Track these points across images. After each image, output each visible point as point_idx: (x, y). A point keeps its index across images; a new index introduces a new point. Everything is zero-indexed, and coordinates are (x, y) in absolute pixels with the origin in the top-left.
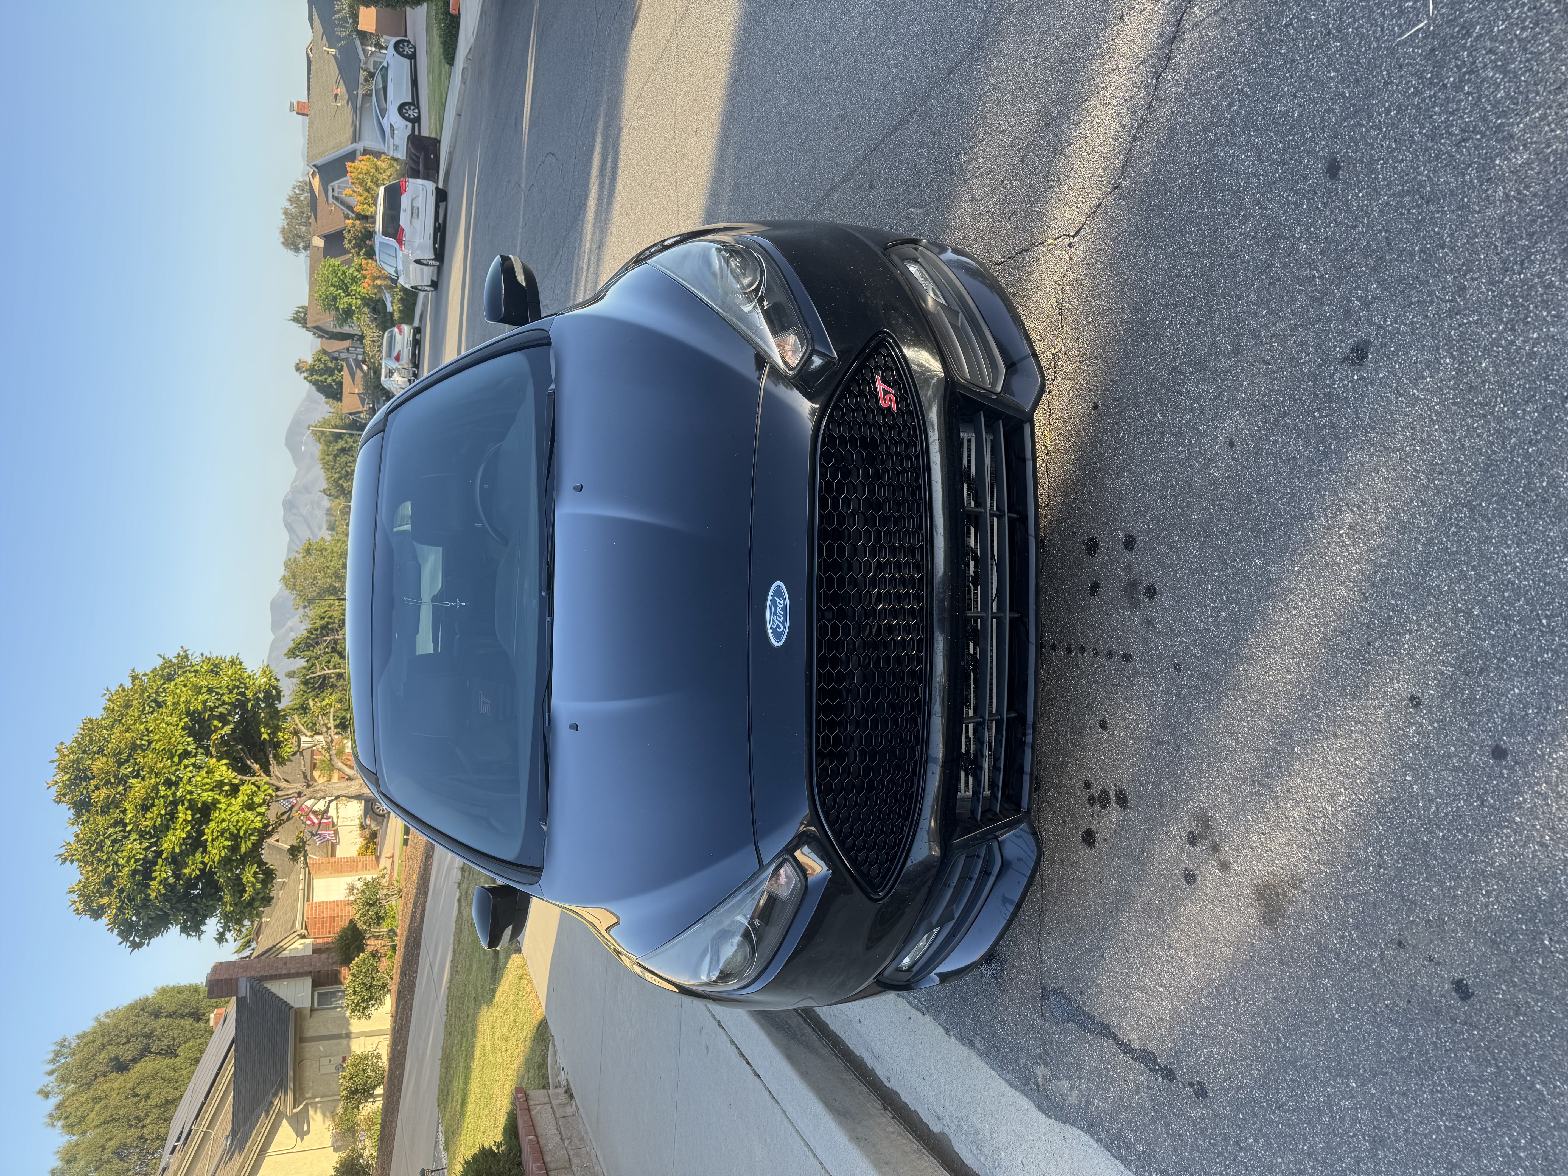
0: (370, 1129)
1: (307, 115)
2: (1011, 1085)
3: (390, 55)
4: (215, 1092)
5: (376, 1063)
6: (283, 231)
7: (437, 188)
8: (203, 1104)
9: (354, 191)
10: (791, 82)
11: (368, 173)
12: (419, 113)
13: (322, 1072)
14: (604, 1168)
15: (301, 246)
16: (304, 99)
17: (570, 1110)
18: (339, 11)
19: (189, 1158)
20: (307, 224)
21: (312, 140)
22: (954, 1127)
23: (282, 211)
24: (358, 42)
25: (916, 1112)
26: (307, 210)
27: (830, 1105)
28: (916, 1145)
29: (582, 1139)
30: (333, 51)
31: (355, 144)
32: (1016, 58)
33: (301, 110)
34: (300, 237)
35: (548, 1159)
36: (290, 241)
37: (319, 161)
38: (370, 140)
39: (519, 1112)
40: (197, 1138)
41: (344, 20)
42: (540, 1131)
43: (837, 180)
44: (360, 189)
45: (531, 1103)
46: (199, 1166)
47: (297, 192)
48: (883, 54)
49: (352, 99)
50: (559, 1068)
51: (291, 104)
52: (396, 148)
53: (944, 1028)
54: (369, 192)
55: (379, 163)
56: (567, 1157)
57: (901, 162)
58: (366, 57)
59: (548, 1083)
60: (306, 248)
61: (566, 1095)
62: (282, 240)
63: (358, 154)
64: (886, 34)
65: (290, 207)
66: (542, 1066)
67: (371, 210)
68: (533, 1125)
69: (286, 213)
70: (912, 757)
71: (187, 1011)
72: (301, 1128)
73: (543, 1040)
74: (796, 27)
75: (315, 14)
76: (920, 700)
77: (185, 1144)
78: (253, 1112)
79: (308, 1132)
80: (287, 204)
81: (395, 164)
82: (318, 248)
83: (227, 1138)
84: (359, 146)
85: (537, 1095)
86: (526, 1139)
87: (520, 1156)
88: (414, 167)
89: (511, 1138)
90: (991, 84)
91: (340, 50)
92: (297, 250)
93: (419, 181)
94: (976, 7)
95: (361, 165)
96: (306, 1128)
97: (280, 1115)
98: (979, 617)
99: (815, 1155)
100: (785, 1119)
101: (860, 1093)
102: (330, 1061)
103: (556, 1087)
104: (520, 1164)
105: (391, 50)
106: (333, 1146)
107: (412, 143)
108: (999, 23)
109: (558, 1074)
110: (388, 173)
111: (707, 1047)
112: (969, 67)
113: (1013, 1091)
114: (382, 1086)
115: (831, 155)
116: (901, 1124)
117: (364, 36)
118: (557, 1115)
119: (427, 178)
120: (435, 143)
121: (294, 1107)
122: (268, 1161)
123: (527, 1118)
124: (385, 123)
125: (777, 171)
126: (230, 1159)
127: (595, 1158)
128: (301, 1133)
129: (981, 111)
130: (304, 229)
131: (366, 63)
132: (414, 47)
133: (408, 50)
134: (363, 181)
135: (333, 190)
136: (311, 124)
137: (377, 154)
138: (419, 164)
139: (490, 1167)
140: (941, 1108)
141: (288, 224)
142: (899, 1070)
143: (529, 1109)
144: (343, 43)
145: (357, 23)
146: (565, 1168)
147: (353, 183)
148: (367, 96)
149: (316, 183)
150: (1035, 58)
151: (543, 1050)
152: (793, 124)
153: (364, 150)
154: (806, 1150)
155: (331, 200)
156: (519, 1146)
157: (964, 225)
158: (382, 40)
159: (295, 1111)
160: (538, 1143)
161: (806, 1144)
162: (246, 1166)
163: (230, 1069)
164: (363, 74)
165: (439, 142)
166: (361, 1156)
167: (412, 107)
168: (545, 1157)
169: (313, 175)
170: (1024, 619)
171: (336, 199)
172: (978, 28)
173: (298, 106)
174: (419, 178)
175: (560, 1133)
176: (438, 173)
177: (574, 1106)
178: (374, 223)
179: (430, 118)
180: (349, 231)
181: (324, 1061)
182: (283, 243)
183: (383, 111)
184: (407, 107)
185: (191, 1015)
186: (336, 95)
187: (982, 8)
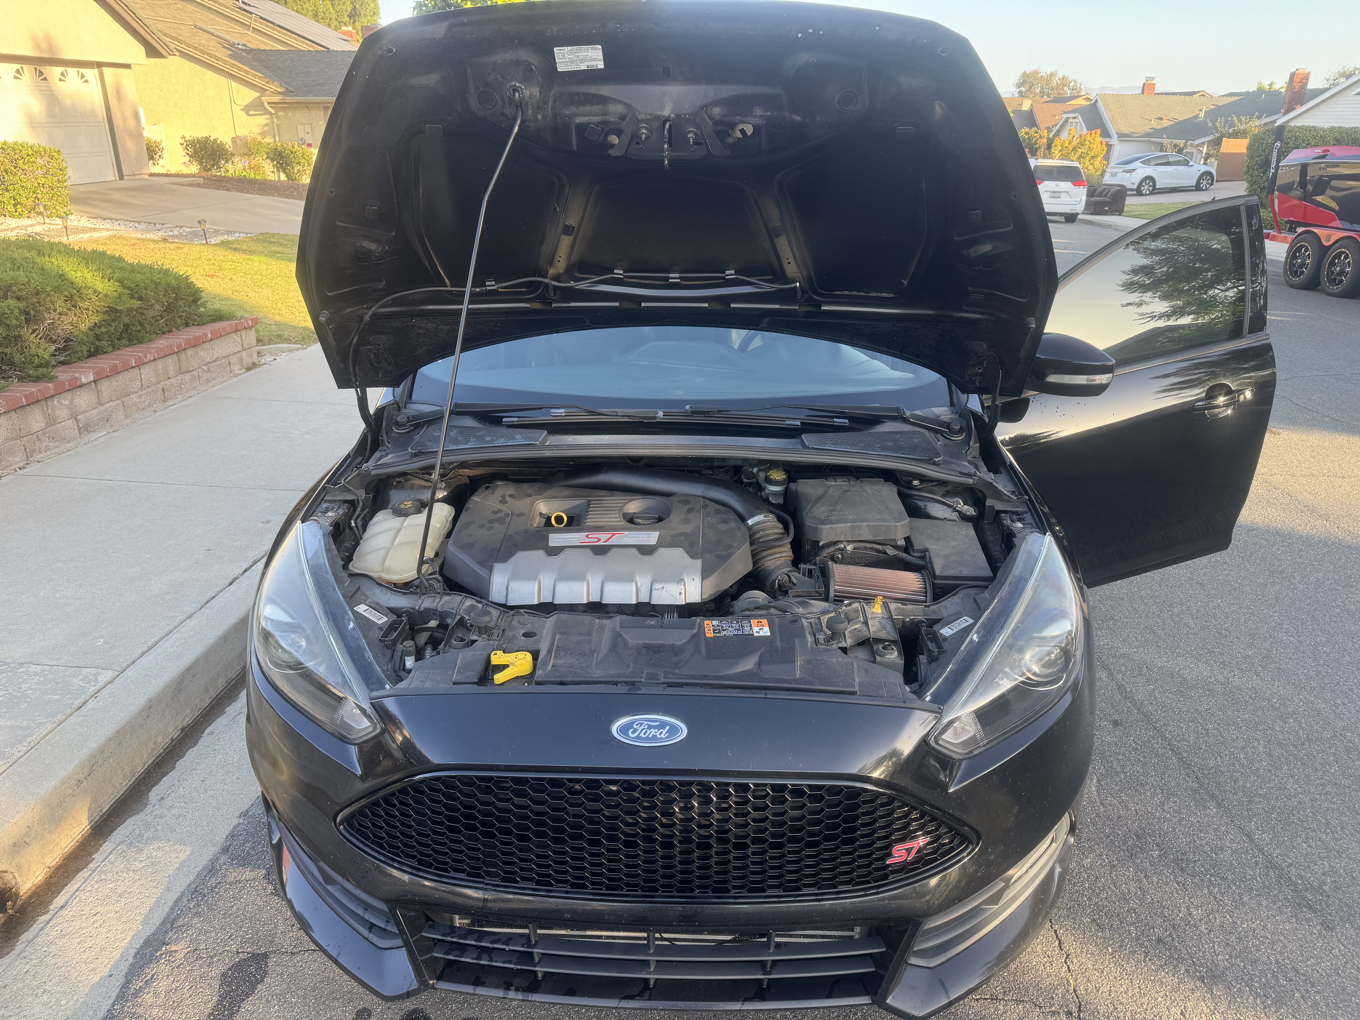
0: (251, 168)
1: (1142, 93)
2: (177, 902)
3: (1198, 167)
4: (284, 34)
5: (305, 174)
6: (1036, 72)
7: (1078, 214)
8: (273, 24)
9: (1074, 137)
10: (1214, 617)
11: (1090, 149)
12: (1146, 195)
13: (299, 127)
14: (179, 405)
15: (1023, 89)
16: (1158, 89)
17: (236, 368)
18: (1240, 121)
19: (228, 12)
20: (1042, 93)
21: (1120, 99)
22: (150, 819)
23: (1054, 70)
24: (1210, 138)
25: (174, 768)
26: (1054, 94)
27: (189, 671)
28: (140, 769)
29: (208, 381)
30: (1202, 115)
31: (1115, 134)
32: (1273, 933)
33: (1147, 88)
34: (1031, 87)
35: (190, 352)
36: (1026, 79)
37: (1100, 104)
38: (1120, 150)
39: (233, 322)
40: (245, 19)
41: (1232, 125)
42: (216, 343)
43: (1119, 677)
44: (1075, 142)
45: (243, 332)
46: (222, 21)
47: (1071, 84)
48: (1258, 740)
49: (1157, 133)
50: (277, 355)
51: (1153, 78)
52: (1114, 175)
53: (247, 811)
54: (1072, 150)
55: (1099, 159)
56: (191, 369)
57: (1144, 764)
58: (1197, 145)
59: (264, 345)
60: (1020, 92)
61: (250, 364)
62: (1028, 72)
63: (1107, 140)
64: (1280, 744)
65: (1057, 79)
66: (281, 339)
67: (1057, 153)
68: (221, 336)
69: (1052, 75)
70: (489, 874)
71: (358, 6)
72: (251, 108)
73: (304, 338)
74: (1273, 624)
75: (1237, 98)
76: (551, 885)
77: (240, 8)
78: (265, 67)
79: (248, 114)
80: (1060, 75)
81: (1099, 173)
82: (1021, 105)
83: (245, 45)
84: (1114, 140)
85: (250, 337)
86: (207, 330)
87: (193, 325)
88: (1097, 192)
89: (210, 316)
90: (1240, 895)
91: (1204, 122)
92: (1019, 85)
93: (1084, 198)
94: (1324, 874)
95: (1097, 141)
96: (251, 113)
97: (262, 90)
98: (648, 942)
99: (143, 654)
100: (185, 616)
101: (201, 700)
102: (308, 133)
103: (258, 353)
104: (187, 325)
105: (1204, 169)
106: (237, 137)
107: (1119, 191)
108: (1310, 907)
109: (271, 354)
110: (1090, 167)
111: (268, 522)
112: (1257, 863)
113: (170, 904)
114: (286, 179)
115: (1145, 670)
116: (165, 750)
117: (1217, 143)
118: (231, 357)
119: (1088, 204)
120: (1119, 211)
121: (269, 103)
122: (224, 80)
123: (228, 330)
124: (1137, 164)
125: (1122, 599)
126: (225, 47)
127: (189, 395)
128: (247, 109)
129: (1210, 880)
130: (1038, 90)
131: (1192, 145)
132: (1207, 189)
133: (1204, 184)
134: (1083, 145)
135: (1074, 118)
136: (1134, 96)
137: (1107, 157)
138: (1100, 197)
139: (183, 299)
140: (170, 803)
141: (1042, 76)
142: (217, 747)
143: (236, 331)
144: (1210, 125)
145: (1229, 137)
146: (180, 369)
147: (1081, 136)
148: (1162, 148)
149: (1081, 102)
150: (1277, 962)
151: (294, 338)
152: (1172, 620)
153: (1111, 145)
154: (149, 644)
155: (1065, 116)
156: (203, 324)
157: (1083, 853)
158: (1213, 160)
159: (266, 104)
160: (204, 342)
161: (156, 644)
162: (220, 63)
163: (304, 46)
164: (1181, 143)
165: (1120, 215)
166: (227, 162)
167: (1151, 189)
168: (191, 349)
169: (1088, 99)
170: (647, 994)
171: (1066, 121)
172: (1301, 878)
173: (1151, 84)
174: (1087, 196)
175: (214, 361)
176: (1092, 214)
177: (239, 372)
178: (1045, 157)
179: (1142, 205)
180: (1036, 132)
181: (308, 128)
182: (1025, 73)
183: (1147, 162)
184: (1151, 184)
185: (354, 9)
186: (1161, 119)
187: (1325, 884)
